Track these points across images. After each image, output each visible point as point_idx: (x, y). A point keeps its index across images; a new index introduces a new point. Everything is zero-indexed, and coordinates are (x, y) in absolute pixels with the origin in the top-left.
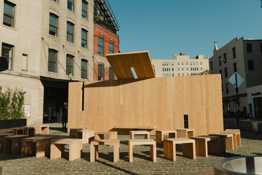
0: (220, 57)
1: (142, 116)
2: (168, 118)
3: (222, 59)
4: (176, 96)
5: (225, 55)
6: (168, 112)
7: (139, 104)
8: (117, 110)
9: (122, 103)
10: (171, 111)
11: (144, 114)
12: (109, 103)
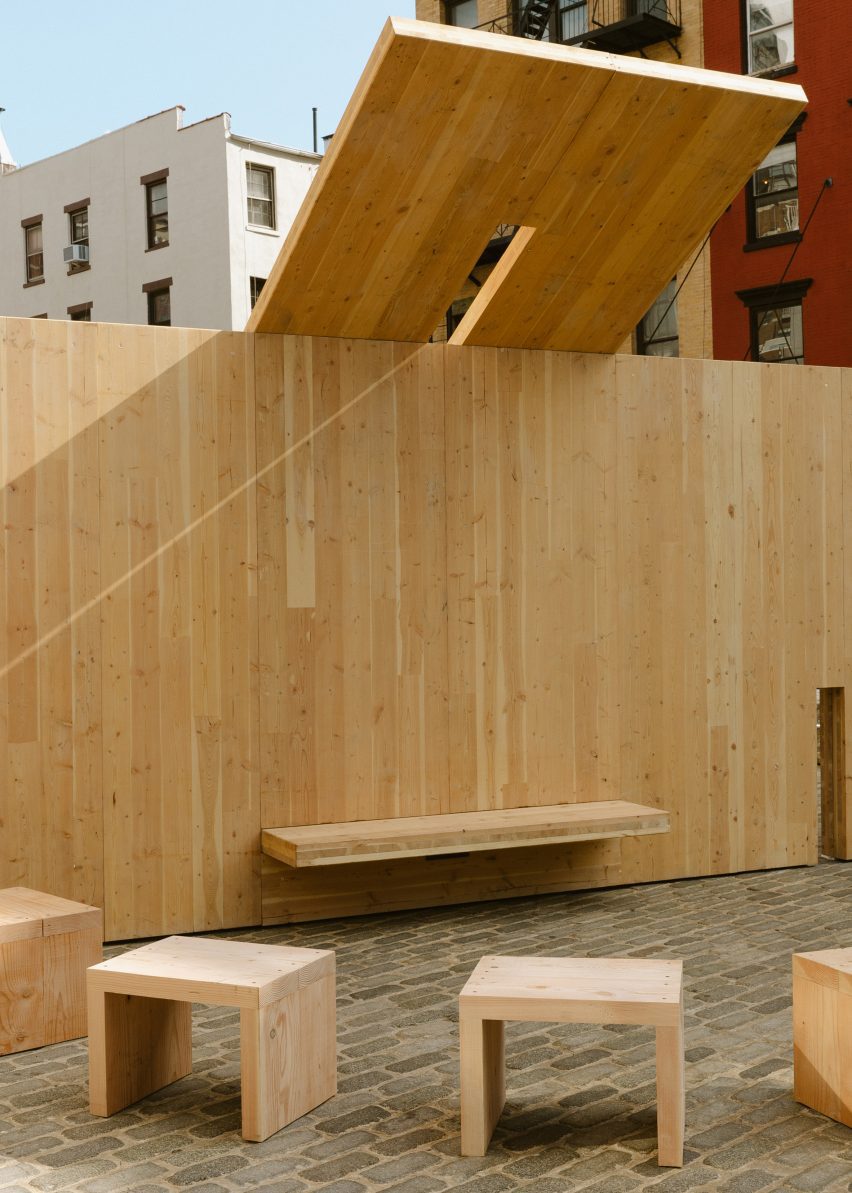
0: (32, 225)
1: (502, 720)
2: (710, 725)
3: (55, 237)
4: (771, 534)
5: (77, 213)
6: (710, 675)
7: (478, 602)
8: (256, 667)
9: (302, 592)
10: (732, 661)
11: (522, 697)
12: (153, 594)
